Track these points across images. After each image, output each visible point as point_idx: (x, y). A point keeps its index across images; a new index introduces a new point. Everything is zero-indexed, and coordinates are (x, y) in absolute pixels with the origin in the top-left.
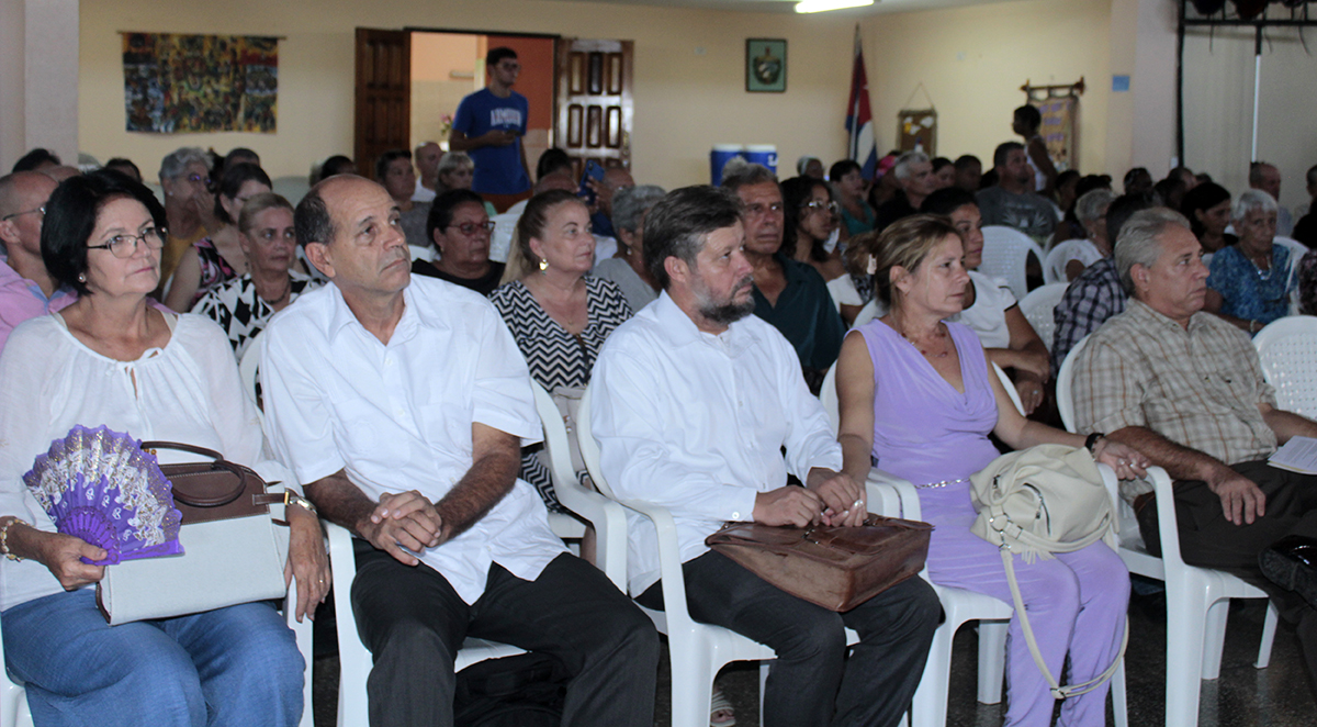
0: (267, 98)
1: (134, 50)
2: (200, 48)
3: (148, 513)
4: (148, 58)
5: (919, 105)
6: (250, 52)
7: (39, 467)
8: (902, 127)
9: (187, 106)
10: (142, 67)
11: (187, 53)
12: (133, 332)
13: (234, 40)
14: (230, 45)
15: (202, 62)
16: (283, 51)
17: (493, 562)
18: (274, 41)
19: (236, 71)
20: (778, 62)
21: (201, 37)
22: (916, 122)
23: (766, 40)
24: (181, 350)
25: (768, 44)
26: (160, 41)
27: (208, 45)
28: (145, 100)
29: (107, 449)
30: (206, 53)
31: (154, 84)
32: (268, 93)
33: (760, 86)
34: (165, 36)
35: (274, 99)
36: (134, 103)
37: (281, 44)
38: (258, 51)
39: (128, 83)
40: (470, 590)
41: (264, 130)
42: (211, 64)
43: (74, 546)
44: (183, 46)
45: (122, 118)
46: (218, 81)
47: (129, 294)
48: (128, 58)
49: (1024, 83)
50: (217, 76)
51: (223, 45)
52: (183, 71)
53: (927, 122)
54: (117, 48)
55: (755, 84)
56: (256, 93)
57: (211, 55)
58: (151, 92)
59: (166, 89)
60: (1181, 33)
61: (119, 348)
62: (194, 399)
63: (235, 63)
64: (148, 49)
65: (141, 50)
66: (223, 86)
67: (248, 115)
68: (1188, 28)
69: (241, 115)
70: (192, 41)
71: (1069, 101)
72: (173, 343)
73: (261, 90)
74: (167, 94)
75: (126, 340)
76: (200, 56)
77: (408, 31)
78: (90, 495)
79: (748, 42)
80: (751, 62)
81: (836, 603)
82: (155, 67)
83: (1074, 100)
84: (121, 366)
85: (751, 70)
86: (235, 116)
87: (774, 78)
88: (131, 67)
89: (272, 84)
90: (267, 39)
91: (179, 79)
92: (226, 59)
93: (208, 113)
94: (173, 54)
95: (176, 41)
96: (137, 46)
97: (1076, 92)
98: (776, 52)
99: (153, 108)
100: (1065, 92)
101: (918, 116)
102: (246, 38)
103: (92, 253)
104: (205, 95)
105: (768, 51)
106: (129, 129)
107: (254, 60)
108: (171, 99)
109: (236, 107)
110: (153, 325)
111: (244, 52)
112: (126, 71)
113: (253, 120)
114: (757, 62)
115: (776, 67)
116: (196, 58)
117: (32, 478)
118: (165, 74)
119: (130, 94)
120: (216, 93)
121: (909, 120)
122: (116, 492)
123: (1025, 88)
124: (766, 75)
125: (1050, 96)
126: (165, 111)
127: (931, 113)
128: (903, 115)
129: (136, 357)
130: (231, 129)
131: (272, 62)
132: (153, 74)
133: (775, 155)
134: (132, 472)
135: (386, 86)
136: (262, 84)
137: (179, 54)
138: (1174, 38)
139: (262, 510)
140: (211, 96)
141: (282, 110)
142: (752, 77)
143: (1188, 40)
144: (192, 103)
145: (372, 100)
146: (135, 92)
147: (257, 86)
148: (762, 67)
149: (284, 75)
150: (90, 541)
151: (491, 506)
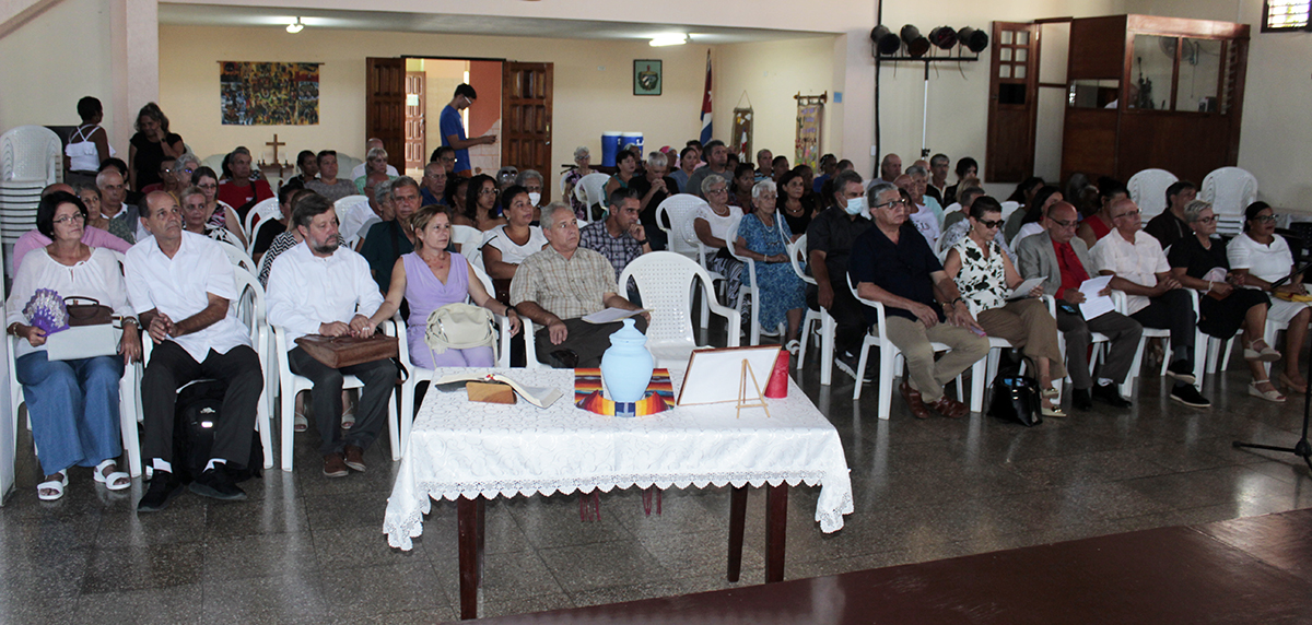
0: (312, 102)
1: (227, 73)
2: (269, 71)
3: (59, 318)
4: (236, 78)
5: (744, 106)
6: (301, 73)
7: (28, 305)
8: (736, 119)
9: (260, 109)
10: (232, 84)
11: (261, 75)
12: (74, 255)
13: (291, 65)
14: (288, 69)
15: (270, 80)
16: (322, 71)
17: (211, 349)
18: (316, 66)
19: (292, 85)
20: (656, 75)
21: (271, 64)
22: (743, 117)
23: (647, 60)
24: (94, 262)
25: (648, 63)
26: (244, 67)
27: (274, 69)
28: (235, 104)
29: (46, 296)
30: (273, 74)
31: (240, 95)
32: (313, 99)
33: (644, 91)
34: (247, 64)
35: (317, 103)
36: (227, 106)
37: (320, 67)
38: (306, 72)
39: (223, 94)
40: (200, 358)
41: (312, 123)
42: (276, 82)
43: (35, 330)
44: (258, 70)
45: (219, 116)
46: (280, 93)
47: (70, 240)
48: (224, 78)
49: (796, 93)
50: (279, 89)
51: (284, 69)
52: (258, 86)
53: (748, 117)
54: (217, 71)
55: (639, 90)
56: (305, 100)
57: (276, 76)
58: (238, 99)
59: (247, 98)
60: (878, 65)
61: (68, 261)
62: (98, 281)
63: (291, 80)
64: (237, 72)
65: (231, 73)
66: (283, 96)
67: (301, 114)
68: (881, 62)
69: (296, 114)
70: (264, 66)
71: (818, 107)
72: (91, 259)
73: (308, 97)
74: (249, 102)
75: (71, 258)
76: (269, 77)
77: (404, 58)
78: (41, 313)
79: (635, 61)
80: (637, 75)
81: (333, 365)
82: (240, 84)
83: (821, 105)
84: (67, 268)
85: (637, 80)
86: (293, 115)
87: (653, 86)
88: (225, 83)
89: (316, 93)
90: (312, 65)
91: (255, 92)
92: (286, 78)
93: (274, 112)
94: (252, 74)
95: (254, 67)
96: (229, 70)
97: (822, 101)
98: (655, 68)
99: (239, 111)
100: (816, 101)
101: (745, 112)
102: (298, 64)
103: (55, 224)
104: (272, 102)
105: (648, 68)
106: (224, 123)
107: (305, 78)
108: (251, 104)
109: (293, 108)
110: (83, 252)
111: (297, 73)
112: (222, 86)
113: (304, 117)
114: (641, 75)
115: (654, 79)
116: (267, 78)
117: (25, 311)
118: (247, 88)
119: (224, 101)
120: (279, 99)
121: (740, 115)
122: (49, 311)
123: (796, 97)
124: (647, 83)
125: (809, 103)
126: (247, 112)
127: (749, 111)
128: (737, 111)
129: (74, 265)
130: (290, 123)
131: (316, 79)
132: (239, 88)
133: (641, 139)
134: (54, 303)
135: (387, 94)
136: (309, 93)
137: (255, 75)
138: (873, 68)
139: (110, 322)
140: (276, 102)
141: (321, 110)
142: (637, 85)
143: (881, 69)
144: (265, 107)
145: (378, 103)
146: (228, 100)
147: (306, 95)
148: (644, 80)
149: (322, 87)
150: (40, 328)
151: (210, 325)
